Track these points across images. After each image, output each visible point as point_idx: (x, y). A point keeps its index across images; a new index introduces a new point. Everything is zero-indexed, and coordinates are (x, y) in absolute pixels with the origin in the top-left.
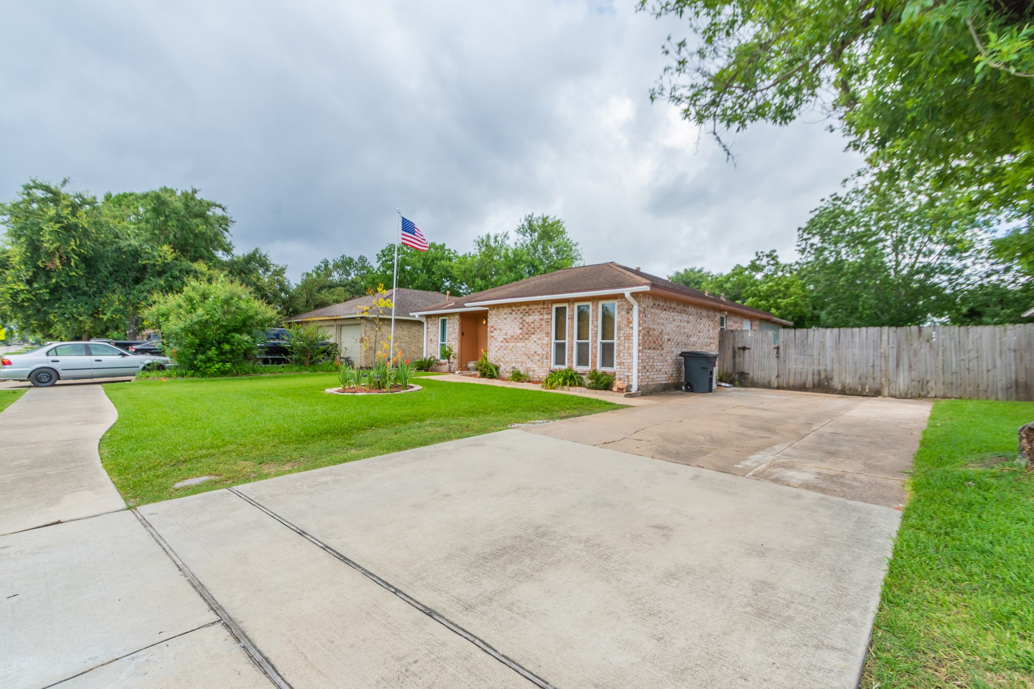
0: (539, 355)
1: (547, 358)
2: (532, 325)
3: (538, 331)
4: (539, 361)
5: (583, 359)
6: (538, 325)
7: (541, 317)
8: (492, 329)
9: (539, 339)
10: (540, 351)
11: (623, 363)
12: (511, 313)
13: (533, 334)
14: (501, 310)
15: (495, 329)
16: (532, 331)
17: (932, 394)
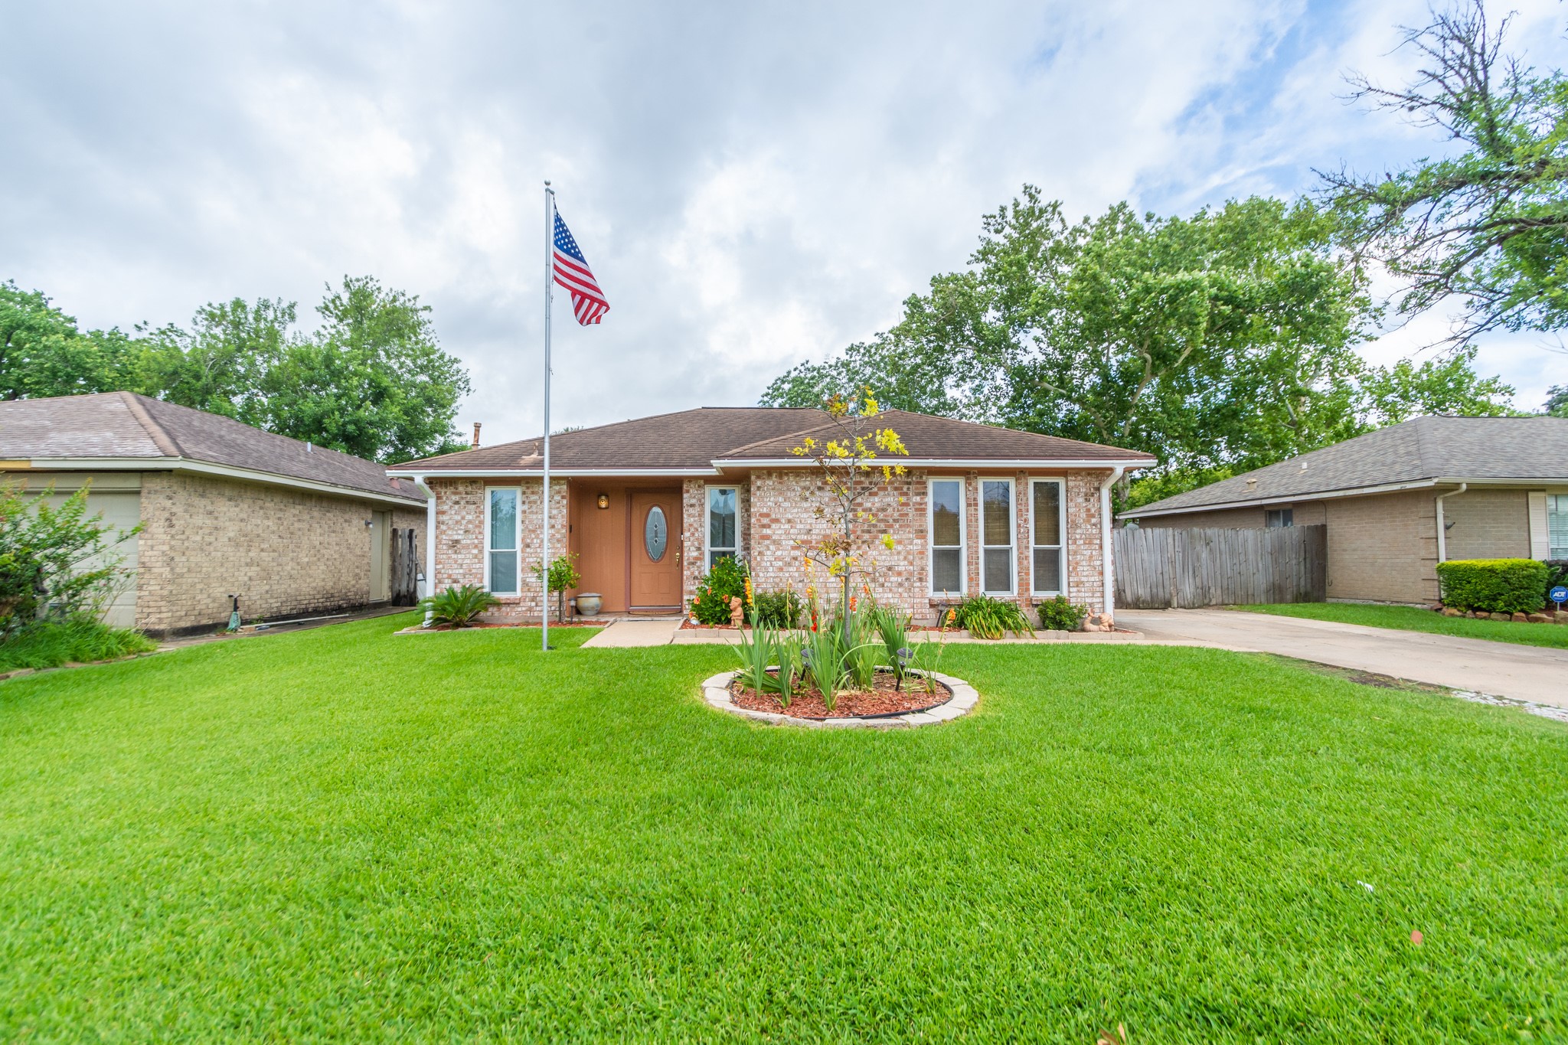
0: (899, 574)
1: (921, 580)
2: (881, 515)
3: (897, 526)
4: (900, 585)
5: (999, 578)
6: (896, 515)
7: (903, 499)
8: (765, 521)
9: (899, 542)
10: (902, 566)
11: (1082, 582)
12: (820, 489)
13: (884, 532)
14: (791, 480)
15: (777, 521)
16: (882, 526)
17: (1214, 602)
